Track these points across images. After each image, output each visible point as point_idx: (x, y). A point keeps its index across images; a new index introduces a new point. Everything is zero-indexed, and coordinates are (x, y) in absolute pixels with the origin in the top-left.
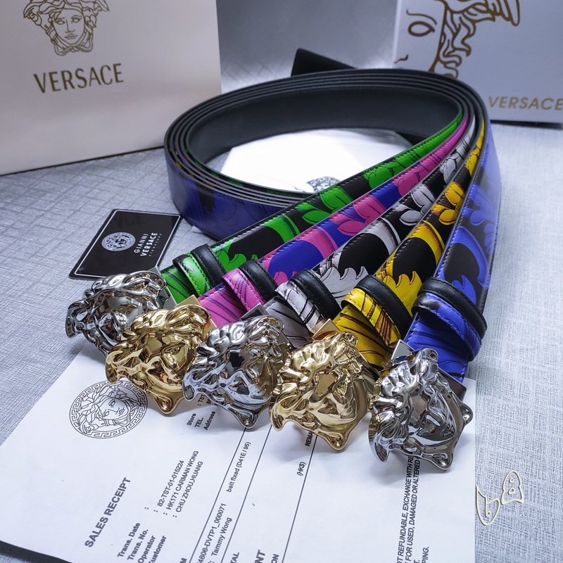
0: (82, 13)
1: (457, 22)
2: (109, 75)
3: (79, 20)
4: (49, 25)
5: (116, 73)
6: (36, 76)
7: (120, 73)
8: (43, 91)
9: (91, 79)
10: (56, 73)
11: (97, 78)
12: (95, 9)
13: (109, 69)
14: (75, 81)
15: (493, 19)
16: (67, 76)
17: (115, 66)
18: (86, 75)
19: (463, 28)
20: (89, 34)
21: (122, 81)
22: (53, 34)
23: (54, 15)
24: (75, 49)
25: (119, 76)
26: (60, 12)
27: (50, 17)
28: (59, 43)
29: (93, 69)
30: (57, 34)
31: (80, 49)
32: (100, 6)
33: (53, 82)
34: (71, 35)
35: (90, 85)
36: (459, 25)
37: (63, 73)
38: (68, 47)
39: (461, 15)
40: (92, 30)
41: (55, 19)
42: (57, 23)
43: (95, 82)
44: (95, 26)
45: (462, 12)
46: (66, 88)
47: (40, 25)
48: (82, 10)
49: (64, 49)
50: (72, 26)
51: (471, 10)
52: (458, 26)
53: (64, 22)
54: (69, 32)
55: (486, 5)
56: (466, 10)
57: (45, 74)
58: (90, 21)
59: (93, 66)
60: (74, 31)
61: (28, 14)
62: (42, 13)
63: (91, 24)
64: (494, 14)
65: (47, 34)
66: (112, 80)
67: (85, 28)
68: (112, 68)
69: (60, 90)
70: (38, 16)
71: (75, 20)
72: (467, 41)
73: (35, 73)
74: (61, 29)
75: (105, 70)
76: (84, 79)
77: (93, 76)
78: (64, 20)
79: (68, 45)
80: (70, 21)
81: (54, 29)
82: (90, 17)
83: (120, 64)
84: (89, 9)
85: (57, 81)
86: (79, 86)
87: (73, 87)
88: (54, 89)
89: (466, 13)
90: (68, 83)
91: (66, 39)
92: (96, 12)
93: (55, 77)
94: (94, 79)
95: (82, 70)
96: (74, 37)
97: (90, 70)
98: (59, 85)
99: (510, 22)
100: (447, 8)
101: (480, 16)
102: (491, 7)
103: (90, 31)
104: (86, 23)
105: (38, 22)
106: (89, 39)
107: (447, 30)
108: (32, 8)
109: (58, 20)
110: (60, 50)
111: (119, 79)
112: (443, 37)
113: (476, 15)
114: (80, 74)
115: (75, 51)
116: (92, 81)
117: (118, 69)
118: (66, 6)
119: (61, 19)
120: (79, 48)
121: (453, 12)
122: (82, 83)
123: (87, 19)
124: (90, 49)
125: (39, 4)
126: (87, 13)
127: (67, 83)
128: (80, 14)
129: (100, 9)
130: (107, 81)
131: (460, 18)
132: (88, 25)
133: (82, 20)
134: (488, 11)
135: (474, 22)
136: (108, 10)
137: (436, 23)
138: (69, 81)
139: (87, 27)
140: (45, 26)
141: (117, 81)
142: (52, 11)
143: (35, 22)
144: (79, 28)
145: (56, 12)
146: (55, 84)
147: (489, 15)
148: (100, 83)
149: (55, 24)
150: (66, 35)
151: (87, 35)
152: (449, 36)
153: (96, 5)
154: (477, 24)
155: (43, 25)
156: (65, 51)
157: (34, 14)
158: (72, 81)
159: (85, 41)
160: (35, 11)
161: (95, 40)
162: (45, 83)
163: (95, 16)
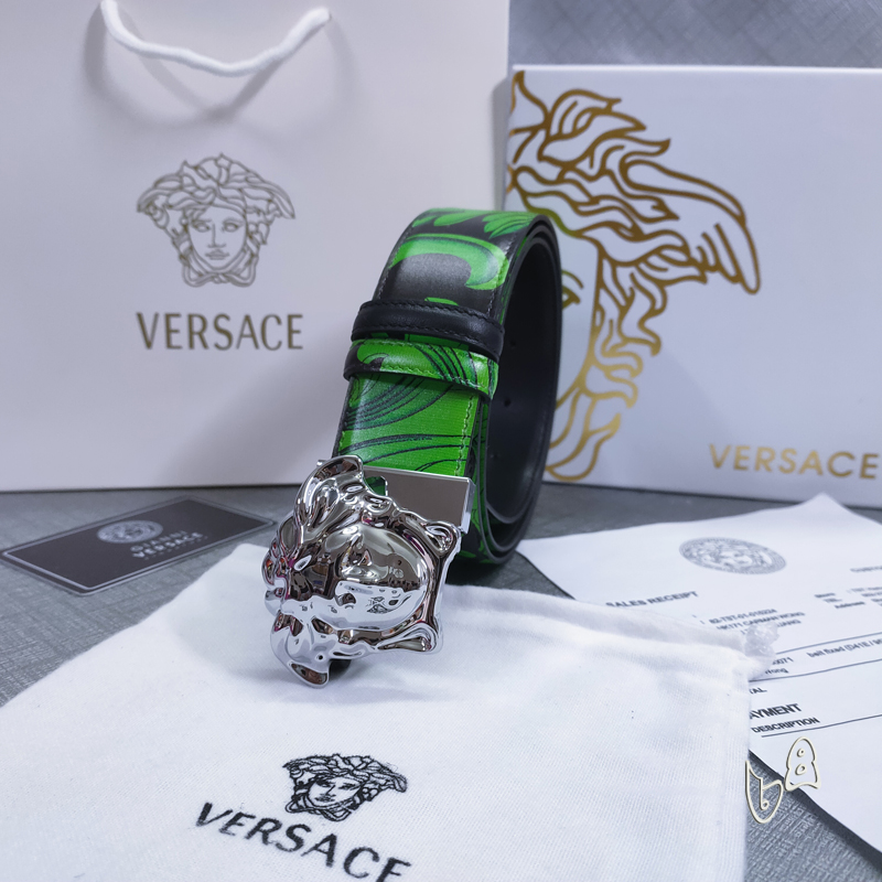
0: (244, 217)
1: (626, 283)
2: (277, 333)
3: (237, 227)
4: (179, 229)
5: (291, 332)
6: (140, 316)
7: (298, 332)
8: (149, 344)
9: (242, 335)
10: (177, 315)
11: (253, 335)
12: (269, 212)
13: (279, 321)
14: (212, 336)
15: (702, 279)
16: (197, 325)
17: (290, 317)
18: (234, 326)
19: (639, 297)
20: (253, 255)
21: (300, 348)
22: (184, 247)
23: (192, 214)
24: (222, 278)
25: (295, 336)
26: (204, 210)
27: (185, 216)
28: (194, 264)
29: (247, 319)
30: (191, 248)
31: (229, 280)
32: (278, 208)
33: (169, 331)
34: (217, 252)
35: (238, 346)
36: (631, 289)
37: (191, 317)
38: (207, 272)
39: (632, 269)
40: (258, 247)
41: (193, 221)
42: (196, 227)
43: (248, 342)
44: (264, 242)
45: (635, 263)
46: (191, 345)
47: (164, 228)
48: (245, 211)
49: (200, 275)
50: (222, 237)
51: (654, 260)
52: (628, 293)
53: (208, 228)
54: (214, 245)
55: (685, 249)
56: (644, 259)
57: (156, 316)
58: (257, 232)
59: (248, 312)
60: (224, 245)
61: (147, 206)
62: (171, 207)
63: (257, 237)
64: (704, 269)
65: (174, 243)
66: (280, 344)
67: (245, 243)
68: (284, 321)
69: (179, 347)
70: (163, 211)
71: (230, 228)
72: (651, 324)
73: (139, 310)
74: (200, 240)
75: (271, 322)
76: (227, 334)
77: (247, 331)
78: (209, 224)
79: (208, 269)
80: (219, 226)
81: (189, 239)
82: (257, 225)
83: (299, 316)
84: (258, 211)
85: (176, 331)
86: (217, 346)
87: (205, 345)
88: (169, 345)
89: (643, 266)
90: (197, 339)
91: (207, 259)
92: (269, 217)
93: (175, 323)
94: (247, 336)
95: (227, 318)
96: (223, 256)
97: (241, 319)
98: (180, 339)
99: (738, 287)
100: (602, 254)
101: (675, 272)
102: (696, 255)
103: (254, 249)
104: (249, 235)
105: (162, 223)
106: (249, 263)
107: (605, 299)
108: (155, 197)
109: (197, 224)
110: (193, 276)
111: (295, 343)
112: (598, 315)
113: (665, 270)
114: (222, 323)
115: (221, 281)
116: (244, 340)
117: (296, 324)
118: (217, 201)
119: (203, 222)
120: (229, 277)
121: (615, 264)
122: (223, 341)
123: (252, 228)
124: (248, 281)
125: (167, 192)
126: (253, 217)
127: (195, 336)
128: (239, 217)
129: (277, 212)
130: (272, 342)
131: (632, 276)
132: (251, 237)
133: (242, 230)
134: (691, 262)
135: (661, 284)
136: (293, 216)
137: (581, 285)
138: (200, 334)
139: (249, 242)
140: (174, 231)
141: (290, 345)
142: (189, 207)
143: (155, 220)
144: (233, 242)
145: (196, 209)
146: (174, 336)
147: (692, 271)
148: (256, 346)
149: (192, 230)
150: (209, 250)
151: (247, 257)
152: (612, 311)
153: (272, 206)
154: (669, 290)
155: (169, 228)
156: (202, 279)
157: (156, 208)
158: (206, 335)
159: (241, 266)
160: (159, 202)
161: (261, 267)
162: (154, 331)
163: (268, 224)
